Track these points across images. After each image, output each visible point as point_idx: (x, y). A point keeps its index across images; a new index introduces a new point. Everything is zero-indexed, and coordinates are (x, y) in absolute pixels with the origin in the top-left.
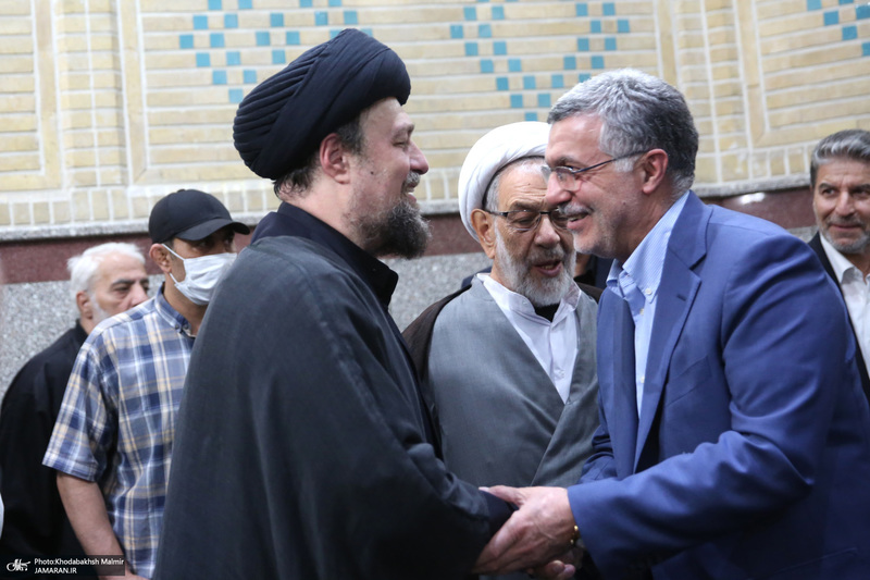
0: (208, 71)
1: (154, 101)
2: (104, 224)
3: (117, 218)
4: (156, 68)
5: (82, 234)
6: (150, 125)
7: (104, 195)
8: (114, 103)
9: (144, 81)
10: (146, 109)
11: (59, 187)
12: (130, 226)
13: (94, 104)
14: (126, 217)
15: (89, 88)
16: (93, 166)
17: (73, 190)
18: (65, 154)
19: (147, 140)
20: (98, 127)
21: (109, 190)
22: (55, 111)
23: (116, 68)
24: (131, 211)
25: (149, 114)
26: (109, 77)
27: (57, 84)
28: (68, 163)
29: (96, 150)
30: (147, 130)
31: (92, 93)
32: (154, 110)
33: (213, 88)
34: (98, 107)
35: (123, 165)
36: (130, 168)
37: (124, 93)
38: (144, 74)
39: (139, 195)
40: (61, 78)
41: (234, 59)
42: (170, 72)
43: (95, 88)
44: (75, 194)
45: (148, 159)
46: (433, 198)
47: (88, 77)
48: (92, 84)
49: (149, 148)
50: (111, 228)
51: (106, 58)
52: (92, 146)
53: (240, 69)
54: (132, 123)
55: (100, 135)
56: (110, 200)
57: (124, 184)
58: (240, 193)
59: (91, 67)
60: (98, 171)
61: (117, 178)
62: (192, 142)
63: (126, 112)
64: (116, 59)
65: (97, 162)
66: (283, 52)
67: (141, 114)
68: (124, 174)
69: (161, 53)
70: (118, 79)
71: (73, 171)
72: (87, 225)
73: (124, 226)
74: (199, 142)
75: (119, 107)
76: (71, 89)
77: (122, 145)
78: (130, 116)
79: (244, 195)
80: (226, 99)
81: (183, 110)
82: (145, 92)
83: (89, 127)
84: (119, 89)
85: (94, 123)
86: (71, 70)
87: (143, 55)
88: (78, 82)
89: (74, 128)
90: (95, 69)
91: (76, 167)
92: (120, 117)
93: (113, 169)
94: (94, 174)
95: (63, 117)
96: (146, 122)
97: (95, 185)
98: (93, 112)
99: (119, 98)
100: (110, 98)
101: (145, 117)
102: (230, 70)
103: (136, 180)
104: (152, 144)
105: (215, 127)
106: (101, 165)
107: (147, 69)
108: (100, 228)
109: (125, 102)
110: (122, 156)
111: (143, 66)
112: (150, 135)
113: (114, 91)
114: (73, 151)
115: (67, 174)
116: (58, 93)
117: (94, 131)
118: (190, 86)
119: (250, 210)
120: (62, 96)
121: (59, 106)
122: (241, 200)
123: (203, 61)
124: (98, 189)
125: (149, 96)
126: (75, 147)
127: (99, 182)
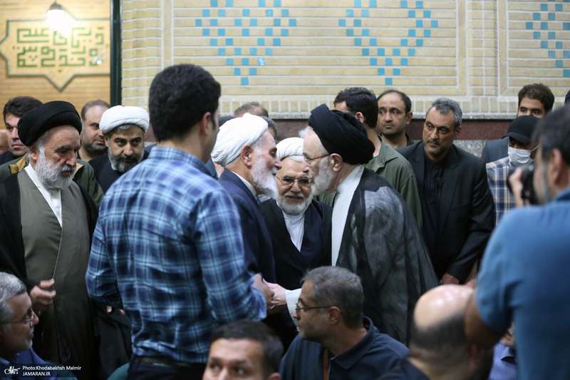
0: (539, 41)
1: (512, 54)
2: (486, 114)
3: (492, 112)
4: (514, 38)
5: (475, 118)
6: (510, 66)
7: (487, 99)
8: (494, 55)
9: (508, 45)
10: (508, 59)
11: (465, 94)
12: (498, 116)
13: (484, 55)
14: (496, 112)
15: (482, 47)
16: (482, 85)
17: (472, 96)
18: (469, 78)
19: (508, 73)
20: (485, 66)
21: (489, 98)
22: (465, 57)
23: (496, 38)
24: (499, 108)
25: (509, 61)
26: (492, 41)
27: (467, 44)
28: (470, 83)
29: (484, 77)
30: (508, 68)
31: (484, 49)
32: (512, 59)
33: (541, 50)
34: (486, 57)
35: (496, 86)
36: (499, 87)
37: (498, 49)
38: (508, 40)
39: (502, 101)
40: (469, 40)
41: (552, 36)
42: (520, 40)
43: (485, 47)
44: (472, 99)
45: (508, 83)
47: (482, 41)
48: (484, 45)
49: (508, 78)
50: (489, 116)
51: (491, 32)
52: (482, 76)
53: (555, 41)
54: (501, 65)
55: (486, 70)
56: (489, 103)
57: (496, 95)
59: (484, 36)
60: (484, 88)
61: (493, 92)
62: (529, 76)
63: (498, 59)
64: (495, 33)
65: (484, 84)
67: (506, 60)
68: (496, 90)
69: (517, 31)
70: (496, 42)
71: (473, 87)
72: (478, 114)
73: (495, 116)
75: (496, 57)
76: (473, 47)
77: (496, 76)
78: (500, 61)
80: (547, 55)
81: (526, 60)
82: (508, 50)
83: (481, 66)
84: (496, 48)
85: (484, 64)
86: (474, 37)
87: (508, 31)
88: (477, 43)
89: (474, 66)
90: (486, 38)
91: (474, 85)
92: (496, 62)
93: (491, 87)
94: (482, 89)
95: (469, 60)
96: (508, 65)
97: (482, 95)
98: (483, 59)
99: (496, 52)
100: (491, 51)
101: (508, 62)
102: (549, 41)
103: (501, 93)
104: (510, 76)
105: (540, 69)
106: (486, 85)
107: (510, 38)
108: (484, 116)
109: (499, 54)
110: (496, 81)
111: (508, 37)
112: (509, 71)
113: (494, 49)
114: (473, 77)
115: (469, 89)
116: (467, 48)
117: (483, 68)
118: (530, 48)
120: (469, 49)
121: (467, 55)
123: (536, 36)
124: (484, 97)
125: (510, 52)
126: (474, 75)
127: (484, 94)
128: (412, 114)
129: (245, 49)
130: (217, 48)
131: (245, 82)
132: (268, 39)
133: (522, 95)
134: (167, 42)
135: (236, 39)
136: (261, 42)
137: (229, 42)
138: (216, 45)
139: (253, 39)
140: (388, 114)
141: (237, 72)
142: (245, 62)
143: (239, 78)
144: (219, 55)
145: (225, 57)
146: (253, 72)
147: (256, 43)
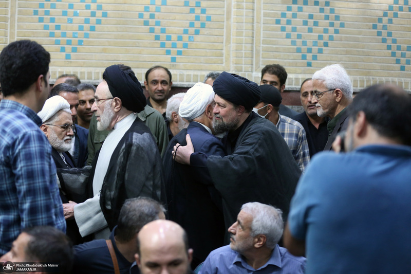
0: (285, 33)
1: (265, 42)
4: (266, 31)
6: (263, 51)
7: (245, 75)
8: (251, 42)
9: (262, 35)
10: (262, 45)
11: (229, 70)
13: (244, 42)
15: (242, 36)
18: (232, 59)
19: (261, 56)
21: (247, 73)
22: (230, 43)
23: (253, 30)
25: (263, 47)
26: (250, 32)
27: (232, 33)
28: (233, 62)
29: (243, 58)
30: (261, 52)
31: (244, 38)
32: (264, 46)
33: (286, 39)
34: (245, 43)
35: (252, 65)
36: (254, 66)
37: (254, 39)
38: (262, 32)
39: (256, 76)
40: (233, 31)
41: (294, 29)
42: (271, 32)
43: (245, 36)
45: (261, 63)
46: (360, 87)
47: (243, 32)
48: (244, 35)
49: (261, 59)
51: (250, 26)
52: (242, 57)
53: (296, 33)
54: (256, 50)
55: (245, 53)
57: (252, 71)
58: (292, 78)
59: (244, 28)
60: (243, 66)
61: (250, 69)
62: (276, 58)
63: (254, 45)
64: (253, 26)
65: (243, 63)
66: (312, 28)
67: (259, 47)
68: (252, 68)
69: (269, 25)
70: (253, 33)
71: (235, 65)
74: (279, 59)
75: (252, 44)
76: (237, 36)
77: (252, 57)
78: (256, 47)
79: (294, 79)
80: (290, 44)
81: (274, 46)
82: (262, 39)
83: (242, 50)
84: (253, 37)
85: (244, 49)
86: (237, 29)
87: (262, 25)
88: (239, 34)
89: (236, 50)
90: (245, 30)
91: (236, 64)
92: (252, 47)
93: (249, 66)
94: (242, 67)
95: (233, 46)
96: (261, 50)
98: (244, 45)
99: (253, 40)
100: (249, 39)
101: (261, 47)
102: (292, 33)
103: (256, 70)
104: (263, 58)
105: (285, 53)
106: (245, 64)
107: (263, 31)
109: (255, 42)
110: (252, 61)
111: (262, 29)
112: (262, 55)
113: (251, 38)
114: (235, 58)
115: (232, 66)
116: (232, 37)
117: (243, 52)
118: (278, 38)
119: (295, 85)
120: (233, 38)
121: (232, 42)
122: (292, 81)
123: (283, 29)
124: (243, 72)
125: (263, 40)
126: (236, 57)
127: (243, 70)
128: (172, 83)
129: (69, 33)
130: (49, 31)
131: (68, 57)
132: (86, 26)
133: (264, 71)
134: (12, 26)
135: (63, 25)
136: (81, 28)
137: (58, 27)
138: (48, 30)
139: (76, 26)
140: (159, 84)
141: (63, 50)
142: (69, 43)
143: (64, 54)
144: (50, 37)
145: (54, 39)
146: (74, 50)
147: (77, 29)
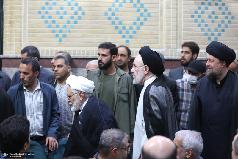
0: (197, 24)
1: (184, 30)
2: (172, 57)
3: (175, 56)
4: (185, 22)
5: (167, 59)
6: (183, 35)
7: (172, 50)
8: (176, 30)
9: (183, 25)
10: (183, 31)
11: (162, 48)
12: (178, 58)
13: (171, 30)
14: (177, 56)
15: (170, 26)
16: (170, 44)
17: (166, 49)
18: (164, 40)
19: (182, 38)
20: (172, 35)
21: (174, 49)
22: (163, 30)
23: (177, 22)
24: (178, 55)
25: (183, 33)
26: (175, 23)
28: (165, 42)
29: (171, 40)
30: (182, 36)
31: (171, 27)
32: (184, 32)
33: (198, 28)
34: (172, 30)
35: (177, 44)
36: (178, 45)
37: (178, 27)
39: (180, 51)
40: (165, 23)
41: (203, 21)
42: (188, 23)
43: (172, 26)
44: (166, 50)
47: (171, 23)
48: (171, 25)
49: (182, 40)
50: (173, 58)
51: (175, 19)
52: (170, 39)
53: (204, 23)
54: (179, 34)
55: (172, 37)
56: (174, 52)
57: (177, 48)
59: (171, 21)
60: (171, 45)
61: (175, 47)
63: (178, 31)
64: (177, 20)
65: (171, 43)
66: (214, 20)
67: (181, 32)
68: (177, 46)
69: (187, 19)
70: (177, 24)
71: (166, 45)
72: (168, 57)
73: (176, 58)
76: (167, 26)
77: (177, 39)
78: (179, 33)
79: (203, 53)
80: (200, 30)
81: (191, 32)
82: (183, 27)
83: (170, 35)
84: (177, 26)
85: (171, 34)
86: (167, 21)
87: (183, 19)
88: (168, 24)
89: (167, 35)
90: (172, 22)
91: (167, 44)
92: (177, 33)
93: (175, 45)
94: (170, 46)
95: (164, 32)
96: (182, 34)
97: (170, 48)
99: (177, 28)
100: (175, 28)
102: (202, 24)
103: (179, 47)
105: (198, 37)
106: (172, 44)
107: (184, 22)
108: (171, 58)
109: (178, 29)
110: (177, 42)
111: (183, 21)
112: (183, 37)
113: (176, 27)
115: (164, 45)
116: (164, 26)
117: (171, 36)
118: (193, 27)
119: (204, 56)
120: (165, 27)
122: (202, 54)
123: (196, 21)
124: (171, 49)
125: (183, 28)
126: (167, 39)
127: (171, 47)
128: (131, 56)
129: (61, 25)
130: (48, 24)
131: (60, 40)
132: (72, 21)
134: (25, 21)
135: (57, 20)
136: (68, 22)
137: (54, 22)
138: (48, 23)
139: (65, 21)
140: (120, 56)
141: (57, 36)
142: (61, 31)
143: (58, 39)
144: (49, 28)
145: (52, 29)
146: (65, 36)
147: (66, 22)
